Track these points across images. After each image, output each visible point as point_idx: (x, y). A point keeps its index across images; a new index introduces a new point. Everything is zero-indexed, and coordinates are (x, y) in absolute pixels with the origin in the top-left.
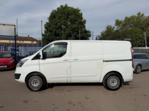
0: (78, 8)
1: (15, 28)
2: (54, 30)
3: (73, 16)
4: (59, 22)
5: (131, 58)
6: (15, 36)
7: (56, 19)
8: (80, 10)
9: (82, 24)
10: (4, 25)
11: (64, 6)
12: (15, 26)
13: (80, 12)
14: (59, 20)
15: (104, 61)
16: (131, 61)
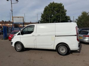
0: (61, 3)
1: (23, 19)
2: (46, 18)
3: (57, 8)
4: (49, 13)
5: (76, 34)
6: (23, 23)
7: (47, 12)
8: (62, 4)
9: (63, 13)
10: (18, 17)
11: (52, 3)
12: (23, 17)
13: (62, 5)
14: (48, 12)
15: (56, 36)
16: (76, 36)
